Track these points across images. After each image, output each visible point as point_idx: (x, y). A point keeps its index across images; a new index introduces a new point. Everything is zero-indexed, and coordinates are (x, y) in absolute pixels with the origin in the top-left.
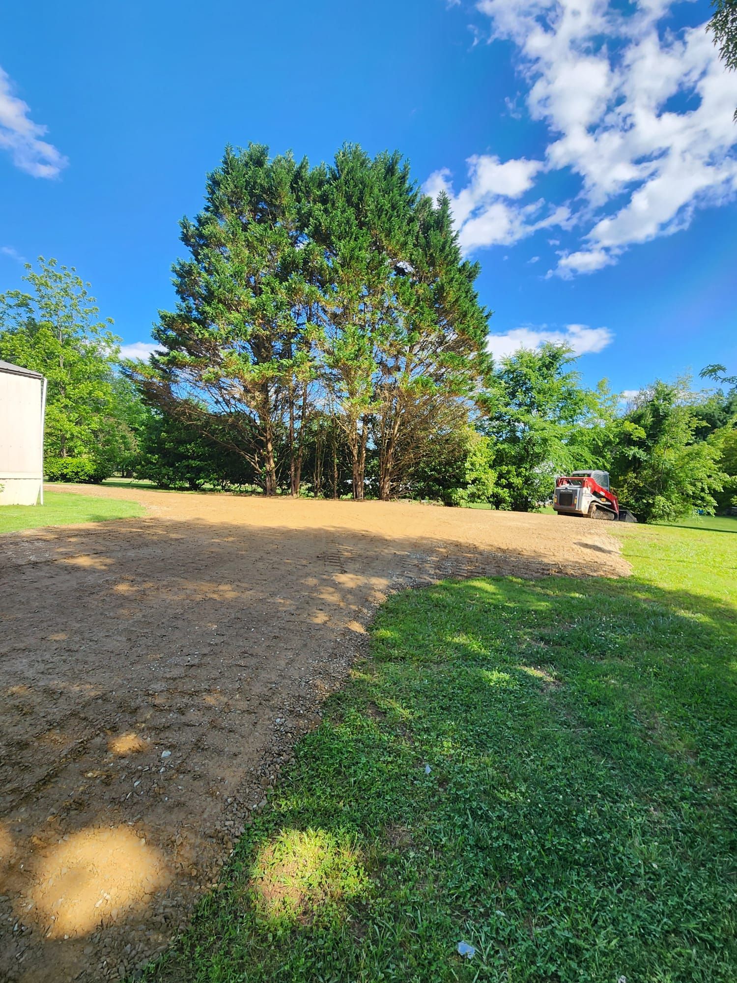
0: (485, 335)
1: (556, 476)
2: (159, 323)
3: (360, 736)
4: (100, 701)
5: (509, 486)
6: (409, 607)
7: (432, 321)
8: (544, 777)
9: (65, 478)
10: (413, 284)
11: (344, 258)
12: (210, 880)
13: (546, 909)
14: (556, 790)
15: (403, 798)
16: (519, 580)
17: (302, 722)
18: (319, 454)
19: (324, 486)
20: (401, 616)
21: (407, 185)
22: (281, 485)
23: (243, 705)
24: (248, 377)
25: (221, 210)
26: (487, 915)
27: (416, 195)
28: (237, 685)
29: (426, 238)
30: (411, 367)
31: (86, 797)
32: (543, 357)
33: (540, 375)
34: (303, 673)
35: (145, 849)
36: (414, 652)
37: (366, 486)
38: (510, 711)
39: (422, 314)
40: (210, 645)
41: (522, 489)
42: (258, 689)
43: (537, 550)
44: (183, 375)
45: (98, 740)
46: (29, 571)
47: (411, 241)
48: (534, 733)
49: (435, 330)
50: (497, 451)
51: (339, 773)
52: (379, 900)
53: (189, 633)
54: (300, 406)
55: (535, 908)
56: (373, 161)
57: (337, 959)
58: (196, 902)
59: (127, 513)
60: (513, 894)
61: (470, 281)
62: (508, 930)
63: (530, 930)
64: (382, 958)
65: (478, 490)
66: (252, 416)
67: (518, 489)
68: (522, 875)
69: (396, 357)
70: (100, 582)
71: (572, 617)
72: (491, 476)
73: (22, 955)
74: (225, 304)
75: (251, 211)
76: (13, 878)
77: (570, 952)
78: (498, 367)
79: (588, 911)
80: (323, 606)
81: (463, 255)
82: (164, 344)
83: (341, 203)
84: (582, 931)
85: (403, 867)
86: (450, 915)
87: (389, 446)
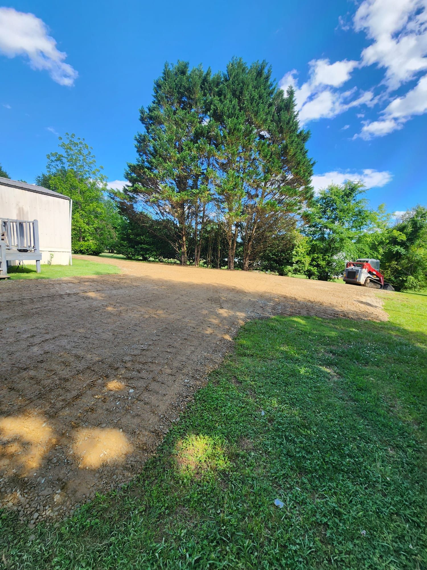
0: (311, 176)
1: (347, 261)
2: (128, 169)
3: (227, 393)
4: (100, 363)
5: (318, 266)
6: (256, 329)
7: (279, 167)
8: (327, 424)
9: (81, 252)
10: (269, 145)
11: (230, 130)
12: (152, 452)
13: (323, 491)
14: (333, 432)
15: (249, 426)
16: (320, 319)
17: (198, 383)
18: (210, 243)
19: (212, 261)
20: (252, 333)
21: (269, 83)
22: (189, 260)
23: (169, 371)
24: (174, 199)
25: (161, 103)
26: (291, 488)
27: (274, 89)
28: (166, 361)
29: (278, 116)
30: (265, 195)
31: (95, 407)
32: (345, 189)
33: (342, 201)
34: (199, 358)
35: (122, 434)
36: (258, 353)
37: (235, 262)
38: (310, 388)
39: (273, 163)
40: (153, 340)
41: (325, 268)
42: (176, 364)
43: (331, 303)
44: (140, 198)
45: (100, 381)
46: (66, 297)
47: (270, 118)
48: (323, 401)
49: (280, 173)
50: (312, 245)
51: (216, 409)
52: (235, 473)
53: (142, 333)
54: (201, 217)
55: (317, 489)
56: (249, 68)
57: (213, 497)
58: (146, 461)
59: (112, 271)
60: (306, 481)
61: (304, 143)
62: (302, 498)
63: (314, 500)
64: (235, 500)
65: (299, 267)
66: (175, 222)
67: (323, 268)
68: (311, 472)
69: (256, 189)
70: (99, 305)
71: (349, 342)
72: (307, 260)
73: (68, 473)
74: (163, 158)
75: (178, 102)
76: (64, 439)
77: (335, 514)
78: (317, 195)
79: (347, 495)
80: (210, 325)
81: (301, 126)
82: (130, 181)
83: (229, 96)
84: (343, 505)
85: (248, 459)
86: (272, 486)
87: (249, 240)
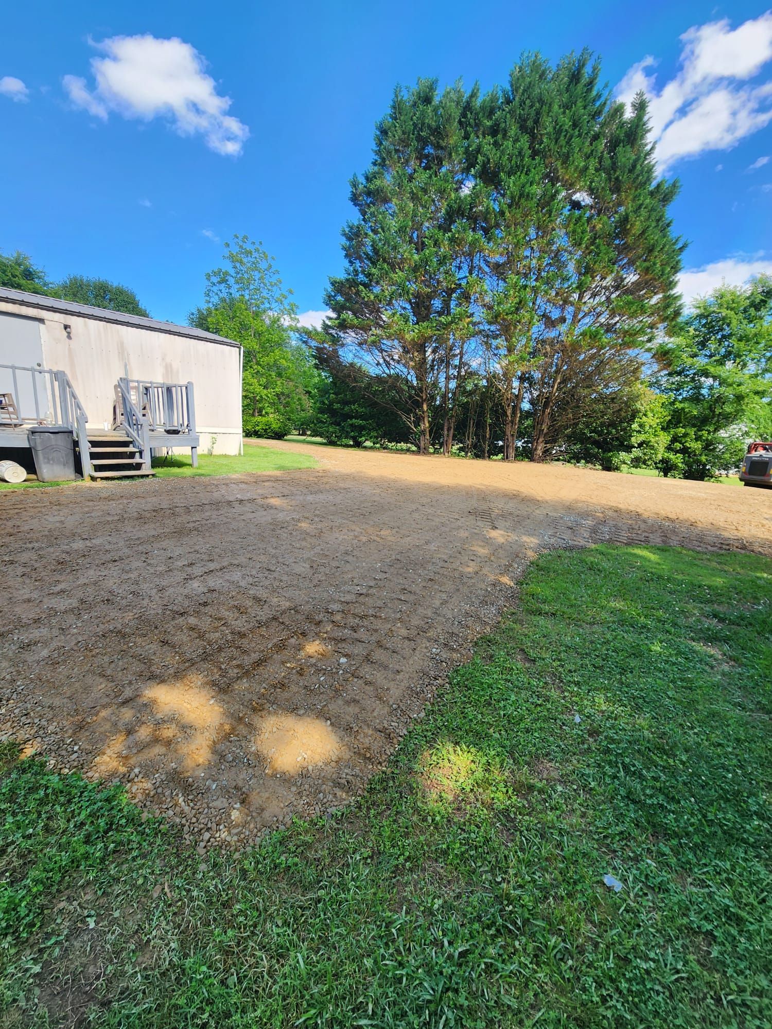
0: (676, 272)
1: (749, 441)
2: (330, 288)
3: (509, 677)
4: (292, 612)
5: (684, 451)
6: (561, 567)
7: (609, 261)
8: (710, 752)
9: (257, 434)
10: (589, 220)
11: (512, 198)
12: (380, 763)
13: (704, 873)
14: (723, 767)
15: (551, 739)
16: (691, 553)
17: (455, 656)
18: (471, 414)
19: (475, 446)
20: (552, 575)
21: (594, 93)
22: (433, 445)
23: (404, 632)
24: (408, 337)
25: (387, 162)
26: (637, 859)
27: (605, 103)
28: (398, 616)
29: (612, 158)
30: (580, 316)
31: (286, 681)
32: (752, 294)
33: (745, 318)
34: (455, 614)
35: (330, 728)
36: (565, 610)
37: (517, 448)
38: (671, 682)
39: (598, 254)
40: (375, 579)
41: (701, 455)
42: (416, 621)
43: (714, 522)
44: (350, 338)
45: (293, 641)
46: (236, 505)
47: (593, 163)
48: (700, 707)
49: (612, 272)
50: (674, 411)
51: (490, 704)
52: (526, 818)
53: (358, 567)
54: (456, 366)
55: (690, 869)
56: (554, 69)
57: (488, 853)
58: (370, 777)
59: (306, 464)
60: (667, 850)
61: (664, 206)
62: (659, 880)
63: (684, 886)
64: (529, 864)
65: (645, 454)
66: (409, 377)
67: (695, 455)
68: (676, 835)
69: (563, 308)
70: (288, 519)
71: (756, 598)
72: (664, 439)
73: (250, 779)
74: (388, 264)
75: (417, 158)
76: (242, 726)
77: (729, 918)
78: (689, 311)
79: (755, 888)
80: (474, 557)
81: (659, 172)
82: (334, 310)
83: (513, 130)
84: (746, 905)
85: (550, 797)
86: (597, 850)
87: (546, 405)
